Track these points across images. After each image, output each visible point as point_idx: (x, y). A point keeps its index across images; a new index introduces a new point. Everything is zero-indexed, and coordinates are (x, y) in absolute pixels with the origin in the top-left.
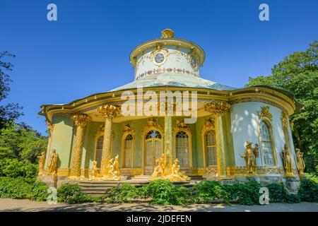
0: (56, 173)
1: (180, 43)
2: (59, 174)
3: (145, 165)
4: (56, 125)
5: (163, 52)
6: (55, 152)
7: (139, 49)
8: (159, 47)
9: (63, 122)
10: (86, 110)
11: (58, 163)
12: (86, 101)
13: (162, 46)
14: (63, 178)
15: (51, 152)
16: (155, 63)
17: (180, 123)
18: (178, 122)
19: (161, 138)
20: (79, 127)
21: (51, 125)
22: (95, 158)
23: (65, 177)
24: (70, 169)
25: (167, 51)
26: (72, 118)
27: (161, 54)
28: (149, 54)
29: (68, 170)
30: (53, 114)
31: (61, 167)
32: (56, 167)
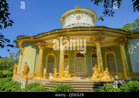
0: (27, 75)
1: (88, 11)
2: (29, 76)
3: (76, 71)
4: (26, 48)
5: (80, 15)
6: (26, 63)
7: (67, 13)
8: (78, 12)
9: (31, 46)
11: (28, 70)
12: (49, 34)
13: (79, 12)
14: (31, 79)
15: (24, 63)
16: (76, 20)
17: (94, 50)
18: (93, 49)
19: (84, 57)
20: (41, 49)
21: (23, 48)
22: (46, 67)
23: (32, 78)
24: (35, 74)
25: (82, 15)
26: (37, 44)
27: (79, 16)
28: (73, 15)
29: (34, 74)
30: (24, 41)
31: (30, 72)
32: (27, 72)
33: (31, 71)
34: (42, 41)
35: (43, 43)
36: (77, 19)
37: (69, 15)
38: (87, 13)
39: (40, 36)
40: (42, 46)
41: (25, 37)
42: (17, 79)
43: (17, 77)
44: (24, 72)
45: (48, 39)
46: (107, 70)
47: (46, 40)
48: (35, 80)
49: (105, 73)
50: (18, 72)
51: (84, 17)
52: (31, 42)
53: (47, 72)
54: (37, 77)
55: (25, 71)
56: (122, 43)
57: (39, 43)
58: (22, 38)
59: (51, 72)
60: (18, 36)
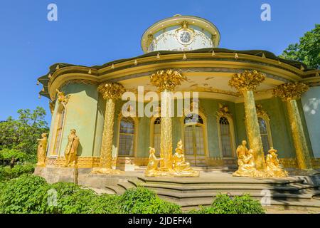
0: (76, 162)
2: (81, 165)
5: (188, 31)
6: (74, 132)
8: (185, 26)
9: (84, 92)
10: (124, 78)
11: (79, 149)
12: (136, 62)
13: (188, 25)
15: (69, 133)
16: (181, 42)
17: (223, 107)
18: (221, 106)
19: (202, 123)
20: (110, 100)
21: (65, 95)
22: (118, 144)
23: (88, 169)
24: (94, 158)
25: (194, 32)
26: (100, 87)
27: (188, 34)
28: (173, 31)
29: (91, 159)
30: (66, 80)
31: (83, 155)
32: (77, 155)
33: (87, 152)
34: (113, 81)
35: (117, 86)
36: (182, 40)
37: (164, 30)
38: (203, 30)
39: (113, 67)
40: (114, 92)
41: (72, 68)
42: (51, 170)
43: (48, 166)
44: (68, 154)
45: (130, 77)
46: (274, 154)
47: (125, 79)
48: (99, 174)
49: (268, 159)
50: (50, 155)
51: (197, 38)
52: (86, 81)
53: (120, 154)
54: (102, 166)
55: (72, 151)
56: (294, 95)
57: (107, 85)
58: (61, 71)
59: (128, 154)
60: (56, 65)
